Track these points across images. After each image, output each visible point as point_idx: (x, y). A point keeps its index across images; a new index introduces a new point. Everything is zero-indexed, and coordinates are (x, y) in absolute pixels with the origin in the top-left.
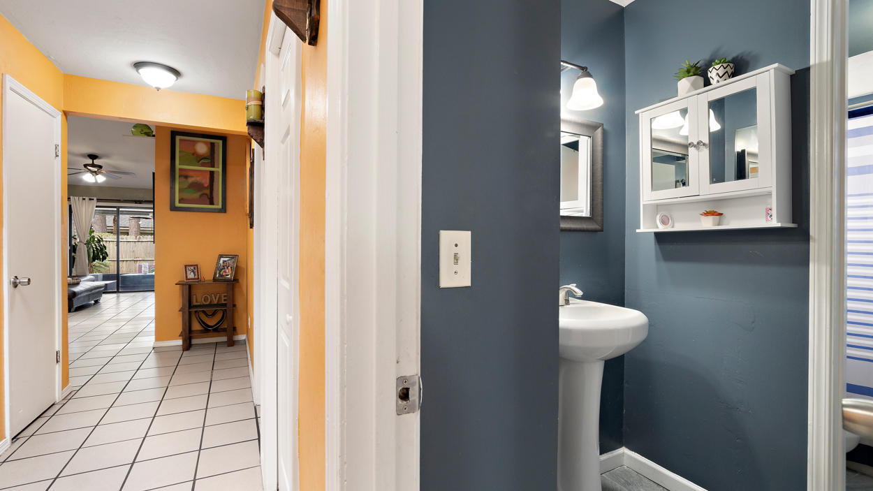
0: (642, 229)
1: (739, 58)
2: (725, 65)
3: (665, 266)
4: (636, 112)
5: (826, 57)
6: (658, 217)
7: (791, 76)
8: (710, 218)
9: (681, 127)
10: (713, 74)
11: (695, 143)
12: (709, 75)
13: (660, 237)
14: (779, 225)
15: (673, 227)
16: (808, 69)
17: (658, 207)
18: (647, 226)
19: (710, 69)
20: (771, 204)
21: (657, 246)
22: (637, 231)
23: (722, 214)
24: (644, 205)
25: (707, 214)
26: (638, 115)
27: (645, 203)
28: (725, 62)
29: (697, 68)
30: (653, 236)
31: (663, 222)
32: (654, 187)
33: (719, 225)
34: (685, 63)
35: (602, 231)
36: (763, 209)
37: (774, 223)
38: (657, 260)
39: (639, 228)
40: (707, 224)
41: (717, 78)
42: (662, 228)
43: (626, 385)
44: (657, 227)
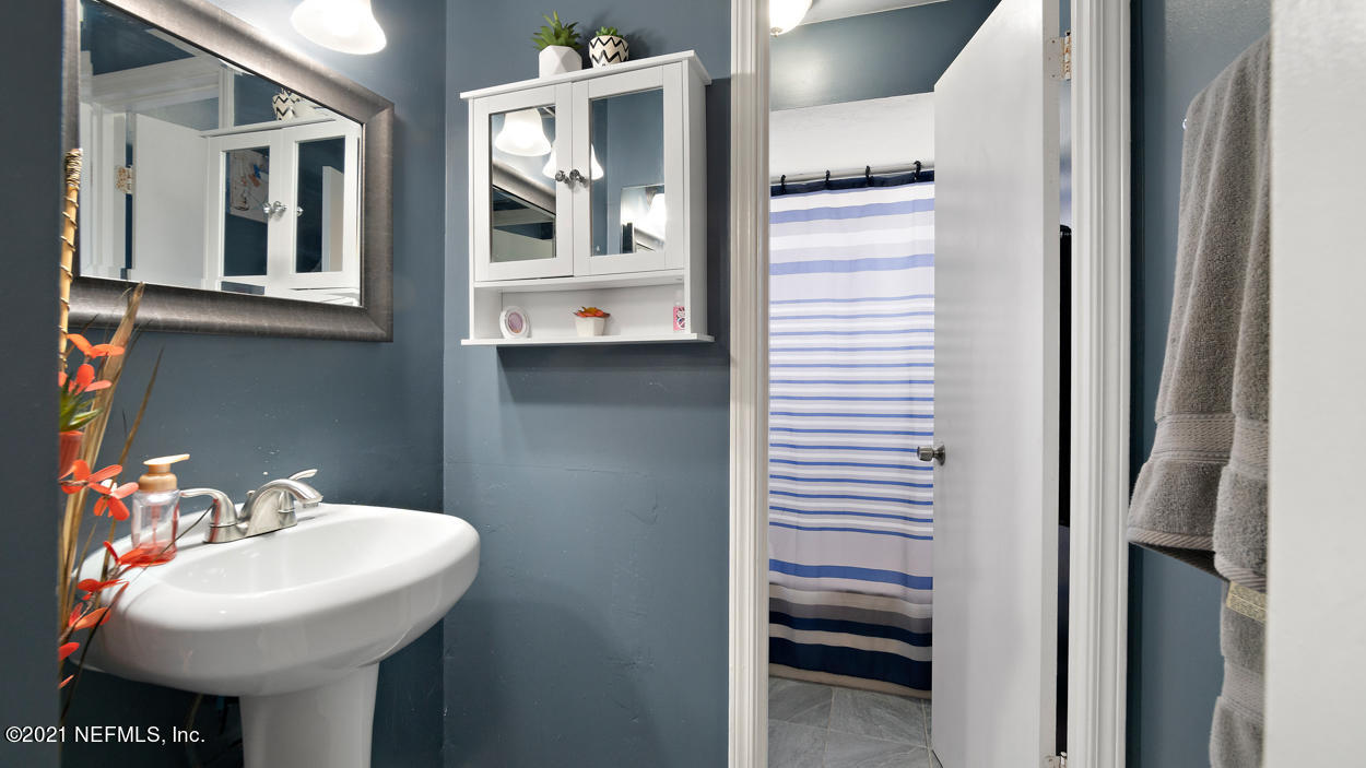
0: (473, 339)
1: (637, 36)
2: (616, 40)
3: (514, 410)
4: (463, 95)
5: (750, 68)
6: (503, 314)
7: (707, 86)
8: (590, 322)
9: (546, 158)
10: (595, 51)
11: (567, 175)
12: (592, 51)
13: (508, 355)
14: (694, 337)
15: (529, 336)
16: (728, 81)
17: (502, 297)
18: (482, 334)
19: (593, 41)
20: (683, 299)
21: (503, 372)
22: (464, 342)
23: (606, 315)
24: (476, 289)
25: (585, 313)
26: (465, 103)
27: (478, 285)
28: (615, 34)
29: (571, 36)
30: (494, 353)
31: (513, 327)
32: (495, 255)
33: (603, 334)
34: (552, 17)
35: (391, 341)
36: (669, 308)
37: (687, 334)
38: (503, 400)
39: (467, 337)
40: (585, 332)
41: (604, 59)
42: (510, 339)
43: (447, 658)
44: (502, 337)
